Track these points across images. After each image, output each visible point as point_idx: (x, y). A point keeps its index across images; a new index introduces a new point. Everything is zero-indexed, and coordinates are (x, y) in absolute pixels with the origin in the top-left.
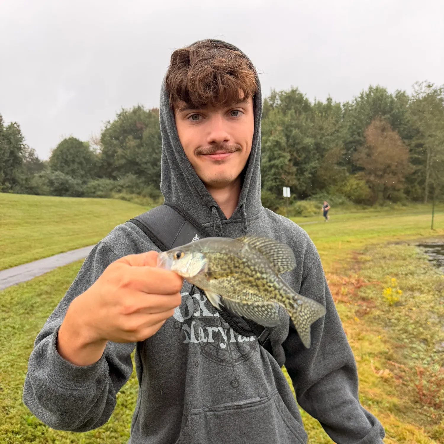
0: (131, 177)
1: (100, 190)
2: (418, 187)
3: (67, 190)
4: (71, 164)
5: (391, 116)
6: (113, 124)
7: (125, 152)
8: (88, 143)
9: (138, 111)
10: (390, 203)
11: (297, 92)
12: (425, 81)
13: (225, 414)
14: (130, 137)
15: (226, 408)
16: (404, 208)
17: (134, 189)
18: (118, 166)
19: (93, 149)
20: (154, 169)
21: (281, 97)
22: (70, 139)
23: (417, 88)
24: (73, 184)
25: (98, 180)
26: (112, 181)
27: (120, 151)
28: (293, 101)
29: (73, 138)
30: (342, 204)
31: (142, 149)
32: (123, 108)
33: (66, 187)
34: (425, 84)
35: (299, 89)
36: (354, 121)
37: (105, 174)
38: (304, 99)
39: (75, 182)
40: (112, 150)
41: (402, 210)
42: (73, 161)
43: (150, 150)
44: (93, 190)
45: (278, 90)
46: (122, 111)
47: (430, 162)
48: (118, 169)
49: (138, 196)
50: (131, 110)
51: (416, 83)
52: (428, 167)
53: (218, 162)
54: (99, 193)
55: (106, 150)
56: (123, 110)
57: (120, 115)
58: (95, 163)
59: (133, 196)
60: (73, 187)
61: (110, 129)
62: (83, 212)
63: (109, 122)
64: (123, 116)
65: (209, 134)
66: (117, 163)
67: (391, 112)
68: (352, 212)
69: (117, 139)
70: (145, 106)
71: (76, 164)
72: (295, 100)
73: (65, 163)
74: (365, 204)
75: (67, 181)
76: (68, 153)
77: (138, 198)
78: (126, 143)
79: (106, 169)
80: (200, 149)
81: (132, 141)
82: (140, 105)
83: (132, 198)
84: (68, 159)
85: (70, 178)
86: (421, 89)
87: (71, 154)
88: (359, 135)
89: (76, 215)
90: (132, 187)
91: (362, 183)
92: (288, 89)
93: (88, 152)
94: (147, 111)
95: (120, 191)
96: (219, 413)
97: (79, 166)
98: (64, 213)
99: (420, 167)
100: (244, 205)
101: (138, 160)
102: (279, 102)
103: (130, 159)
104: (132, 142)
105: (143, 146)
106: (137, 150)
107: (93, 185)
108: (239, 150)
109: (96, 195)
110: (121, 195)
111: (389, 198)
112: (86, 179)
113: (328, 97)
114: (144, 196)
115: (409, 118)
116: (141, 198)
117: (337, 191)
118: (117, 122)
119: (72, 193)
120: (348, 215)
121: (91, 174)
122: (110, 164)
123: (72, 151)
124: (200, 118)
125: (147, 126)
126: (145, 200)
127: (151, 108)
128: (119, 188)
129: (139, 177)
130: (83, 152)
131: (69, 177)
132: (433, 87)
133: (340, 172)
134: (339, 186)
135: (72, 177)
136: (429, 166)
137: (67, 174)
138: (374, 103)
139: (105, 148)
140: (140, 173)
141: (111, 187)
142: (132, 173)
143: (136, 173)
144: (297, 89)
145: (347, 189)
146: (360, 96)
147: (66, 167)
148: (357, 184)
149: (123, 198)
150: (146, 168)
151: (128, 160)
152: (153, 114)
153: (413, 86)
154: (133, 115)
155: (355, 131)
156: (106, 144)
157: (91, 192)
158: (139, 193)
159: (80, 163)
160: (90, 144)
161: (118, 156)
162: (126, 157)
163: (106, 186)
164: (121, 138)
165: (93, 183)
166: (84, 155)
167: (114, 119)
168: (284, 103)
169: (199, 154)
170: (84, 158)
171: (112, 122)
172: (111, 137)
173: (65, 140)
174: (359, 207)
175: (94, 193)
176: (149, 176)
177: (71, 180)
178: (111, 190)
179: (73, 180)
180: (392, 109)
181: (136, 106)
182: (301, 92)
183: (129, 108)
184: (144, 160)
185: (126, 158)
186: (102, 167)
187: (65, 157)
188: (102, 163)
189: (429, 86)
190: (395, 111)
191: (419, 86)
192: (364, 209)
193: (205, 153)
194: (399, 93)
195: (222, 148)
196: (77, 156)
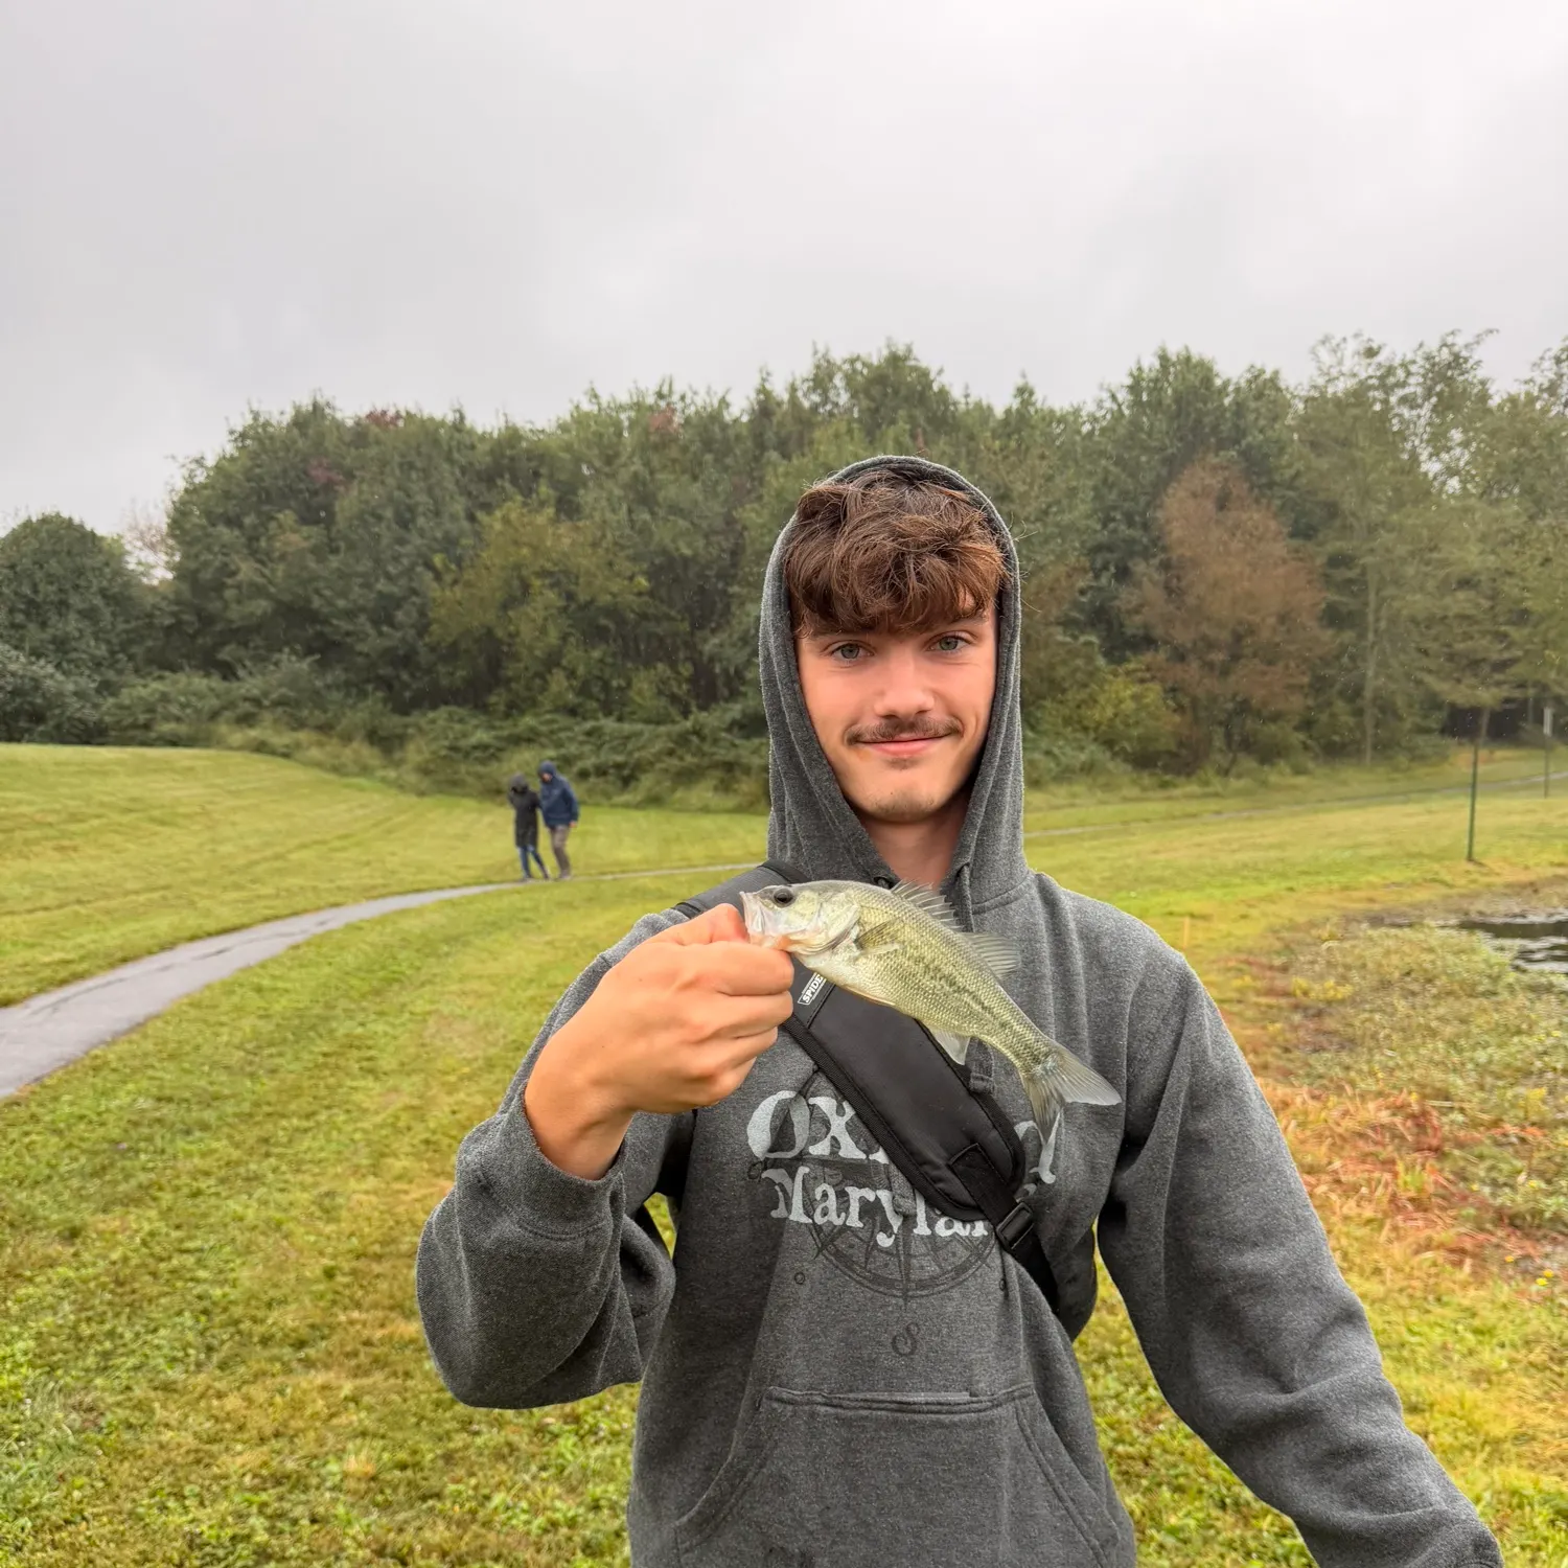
0: (293, 665)
1: (167, 718)
2: (1340, 706)
3: (38, 717)
4: (54, 619)
5: (1242, 453)
6: (218, 468)
7: (267, 572)
8: (118, 541)
9: (311, 420)
10: (1248, 763)
11: (912, 363)
12: (1356, 336)
13: (866, 1418)
14: (287, 517)
15: (869, 1404)
16: (1301, 780)
17: (305, 713)
18: (238, 624)
19: (139, 563)
20: (381, 634)
21: (849, 379)
22: (44, 521)
23: (1326, 358)
24: (61, 694)
25: (161, 678)
26: (216, 682)
27: (247, 570)
28: (896, 392)
29: (58, 515)
30: (1089, 769)
31: (334, 562)
32: (255, 407)
33: (31, 703)
34: (1352, 346)
35: (916, 352)
36: (1106, 471)
37: (187, 657)
38: (935, 387)
39: (70, 687)
40: (217, 564)
41: (1294, 787)
42: (62, 606)
43: (365, 565)
44: (142, 718)
45: (839, 355)
46: (249, 420)
47: (1377, 620)
48: (240, 634)
49: (324, 739)
50: (287, 419)
51: (1323, 342)
52: (1371, 636)
53: (900, 764)
54: (167, 728)
55: (193, 565)
56: (256, 418)
57: (243, 436)
58: (150, 616)
59: (303, 736)
60: (63, 706)
61: (204, 486)
62: (102, 804)
63: (199, 462)
64: (257, 440)
65: (882, 694)
66: (235, 613)
67: (1237, 442)
68: (1126, 800)
69: (233, 522)
70: (338, 403)
71: (72, 617)
72: (903, 392)
73: (27, 614)
74: (1166, 769)
75: (36, 683)
76: (39, 575)
77: (320, 744)
78: (270, 539)
79: (193, 637)
80: (855, 729)
81: (294, 531)
82: (321, 401)
83: (298, 745)
84: (39, 599)
85: (50, 669)
86: (1340, 363)
87: (51, 579)
88: (1131, 523)
89: (74, 818)
90: (297, 704)
91: (1154, 693)
92: (874, 352)
93: (120, 572)
94: (350, 423)
95: (246, 720)
96: (850, 1413)
97: (84, 624)
98: (24, 809)
99: (1348, 636)
100: (967, 871)
101: (316, 603)
102: (844, 398)
103: (286, 597)
104: (292, 536)
105: (335, 551)
106: (312, 564)
107: (141, 698)
108: (955, 732)
109: (153, 735)
110: (254, 733)
111: (1247, 745)
112: (111, 675)
113: (1020, 382)
114: (347, 738)
115: (1300, 465)
116: (333, 746)
117: (1067, 721)
118: (232, 459)
119: (58, 727)
120: (1113, 810)
121: (131, 658)
122: (206, 620)
123: (53, 565)
124: (862, 652)
125: (350, 476)
126: (347, 754)
127: (364, 412)
128: (247, 707)
129: (323, 665)
130: (98, 571)
131: (44, 669)
132: (1381, 358)
133: (1073, 653)
134: (1072, 704)
135: (58, 666)
136: (1376, 631)
137: (37, 653)
138: (1180, 409)
139: (185, 556)
140: (326, 649)
141: (215, 702)
142: (294, 652)
143: (309, 651)
144: (909, 350)
145: (1101, 713)
146: (1129, 381)
147: (32, 627)
148: (1135, 697)
149: (261, 747)
150: (348, 634)
151: (279, 602)
152: (375, 429)
153: (1313, 352)
154: (296, 431)
155: (1115, 508)
156: (190, 544)
157: (134, 726)
158: (325, 728)
159: (90, 614)
160: (128, 547)
161: (239, 587)
162: (272, 590)
163: (193, 699)
164: (248, 521)
165: (143, 689)
166: (105, 583)
167: (219, 451)
168: (865, 403)
169: (855, 740)
170: (103, 593)
171: (210, 462)
172: (212, 518)
173: (27, 524)
174: (1147, 780)
175: (147, 726)
176: (360, 660)
177: (52, 676)
178: (214, 715)
179: (59, 677)
180: (1240, 433)
181: (306, 404)
182: (923, 364)
183: (279, 411)
184: (341, 603)
185: (269, 596)
186: (175, 629)
187: (26, 590)
188: (174, 614)
189: (1371, 353)
190: (1254, 438)
191: (1335, 351)
192: (1164, 785)
193: (868, 737)
194: (1256, 377)
195: (912, 727)
196: (76, 587)
